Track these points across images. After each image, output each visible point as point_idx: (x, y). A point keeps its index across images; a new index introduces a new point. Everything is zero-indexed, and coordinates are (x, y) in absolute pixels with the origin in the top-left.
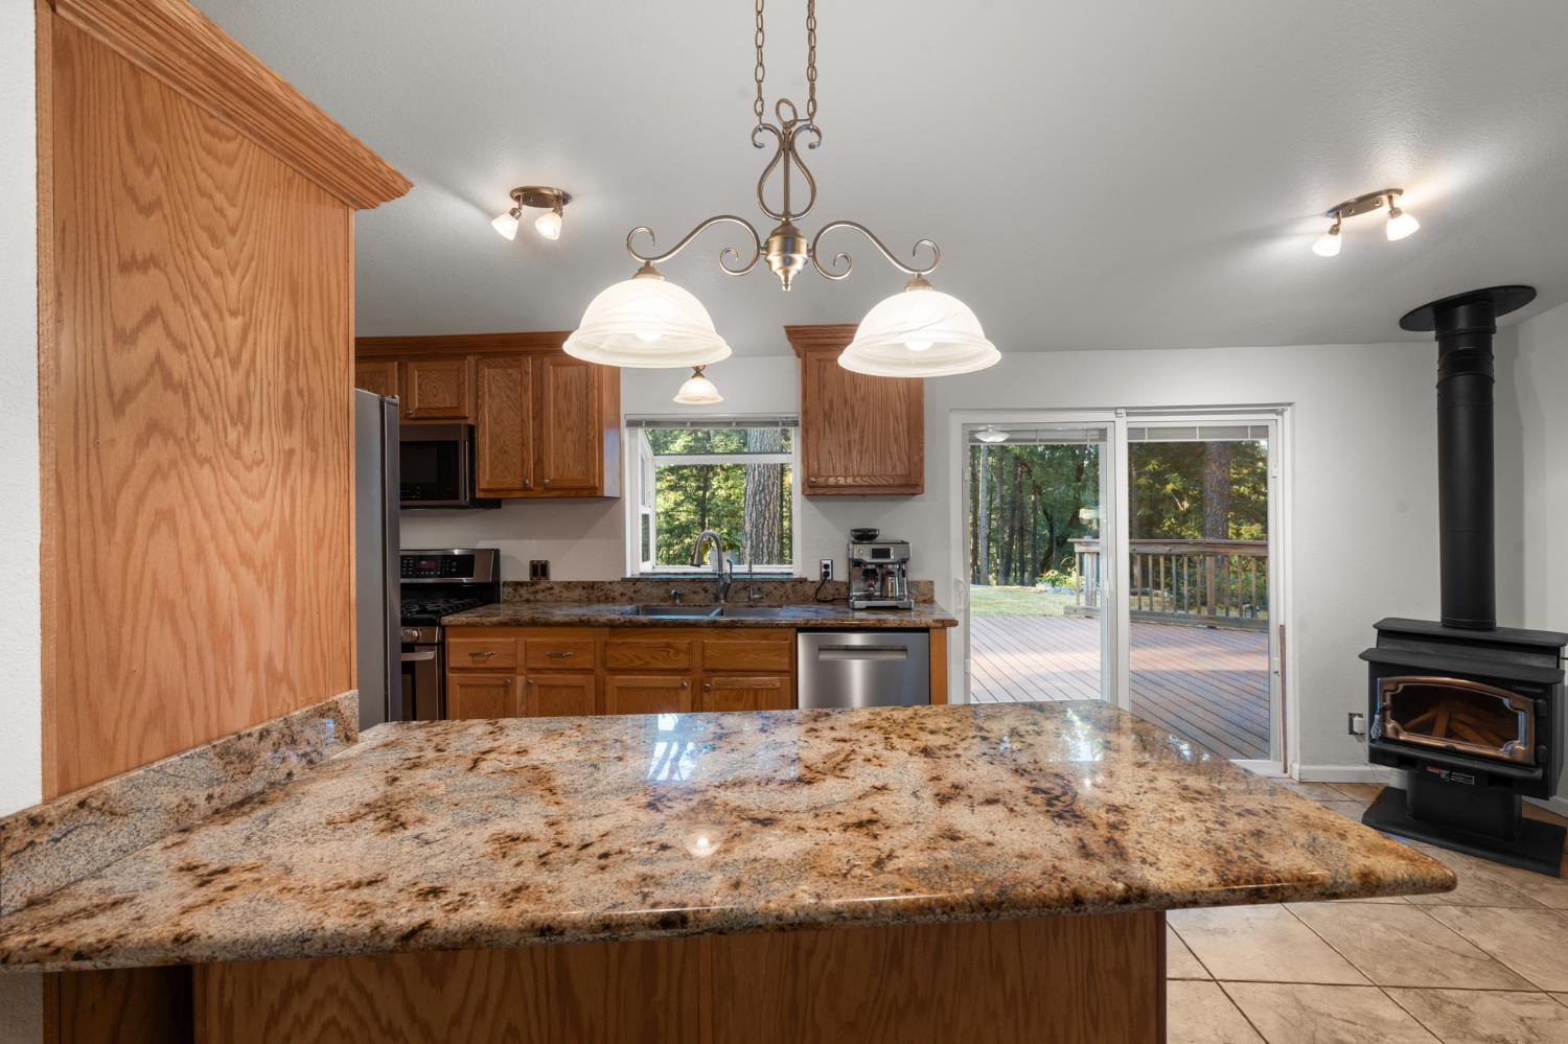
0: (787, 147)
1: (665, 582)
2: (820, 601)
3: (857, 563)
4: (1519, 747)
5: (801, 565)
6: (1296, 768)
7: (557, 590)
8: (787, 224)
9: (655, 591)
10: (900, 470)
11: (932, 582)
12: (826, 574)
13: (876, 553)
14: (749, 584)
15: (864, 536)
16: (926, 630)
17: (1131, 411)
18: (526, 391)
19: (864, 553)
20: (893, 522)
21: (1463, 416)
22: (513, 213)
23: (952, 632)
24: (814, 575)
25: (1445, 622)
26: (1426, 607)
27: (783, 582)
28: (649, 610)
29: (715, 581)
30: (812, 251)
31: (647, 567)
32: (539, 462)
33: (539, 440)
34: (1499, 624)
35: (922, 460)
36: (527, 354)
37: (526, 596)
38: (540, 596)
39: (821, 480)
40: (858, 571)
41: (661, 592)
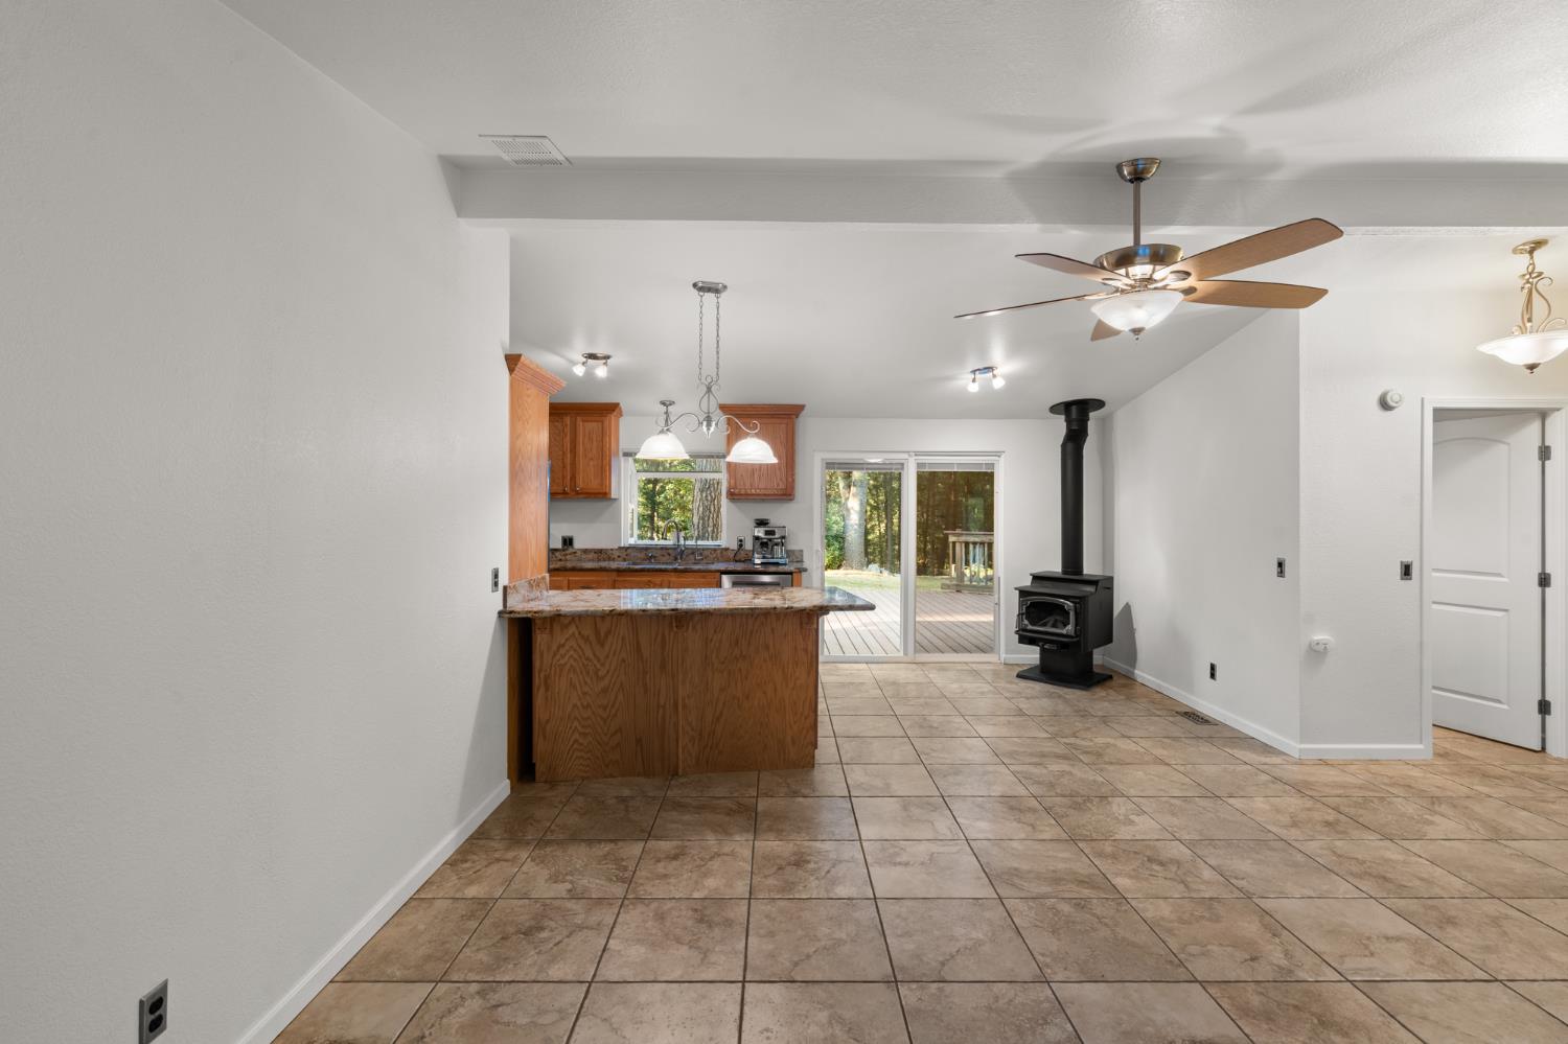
0: (709, 390)
1: (646, 549)
2: (736, 561)
3: (757, 538)
4: (1070, 629)
5: (726, 540)
6: (1003, 656)
7: (579, 553)
8: (708, 417)
9: (639, 555)
10: (782, 486)
11: (802, 551)
12: (741, 546)
13: (767, 533)
14: (694, 551)
15: (761, 523)
16: (791, 573)
17: (917, 454)
18: (566, 436)
19: (760, 532)
20: (779, 515)
21: (1070, 463)
22: (583, 364)
23: (804, 574)
24: (734, 546)
25: (1064, 572)
26: (1054, 565)
27: (715, 550)
28: (634, 564)
29: (675, 549)
30: (717, 424)
31: (632, 541)
32: (573, 478)
33: (574, 464)
34: (1085, 572)
35: (793, 480)
36: (566, 414)
37: (560, 557)
38: (568, 557)
39: (737, 491)
40: (758, 542)
41: (642, 555)
